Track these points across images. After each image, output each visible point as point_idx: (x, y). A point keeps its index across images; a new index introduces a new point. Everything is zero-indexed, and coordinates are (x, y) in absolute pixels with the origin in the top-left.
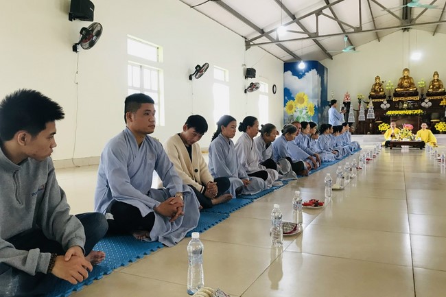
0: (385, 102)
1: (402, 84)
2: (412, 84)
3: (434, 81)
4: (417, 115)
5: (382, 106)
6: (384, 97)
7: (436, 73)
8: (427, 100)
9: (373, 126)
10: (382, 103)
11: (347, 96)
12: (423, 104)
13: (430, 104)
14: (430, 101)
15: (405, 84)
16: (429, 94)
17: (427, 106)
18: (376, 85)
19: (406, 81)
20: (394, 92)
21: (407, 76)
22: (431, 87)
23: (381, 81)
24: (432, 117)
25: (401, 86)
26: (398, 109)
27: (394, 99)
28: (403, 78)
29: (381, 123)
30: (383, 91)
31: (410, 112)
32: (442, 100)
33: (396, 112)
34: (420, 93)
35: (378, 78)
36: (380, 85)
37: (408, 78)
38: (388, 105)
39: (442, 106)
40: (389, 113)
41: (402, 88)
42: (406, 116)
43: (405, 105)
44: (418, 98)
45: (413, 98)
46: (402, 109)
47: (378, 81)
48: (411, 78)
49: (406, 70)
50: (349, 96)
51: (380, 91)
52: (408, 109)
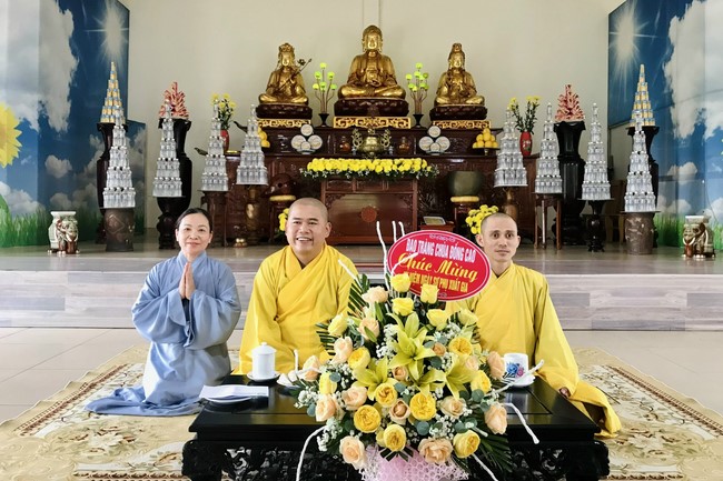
0: (307, 129)
1: (359, 76)
2: (388, 79)
3: (450, 72)
4: (409, 175)
5: (297, 142)
6: (304, 113)
7: (457, 50)
8: (434, 131)
9: (260, 214)
10: (297, 131)
11: (176, 98)
12: (425, 143)
13: (445, 143)
14: (444, 133)
15: (370, 77)
16: (438, 114)
17: (435, 148)
18: (280, 73)
19: (372, 66)
20: (336, 99)
21: (376, 51)
22: (445, 89)
23: (297, 59)
24: (457, 185)
25: (356, 80)
26: (347, 155)
27: (336, 123)
28: (364, 58)
29: (288, 204)
30: (302, 95)
31: (386, 166)
32: (480, 131)
33: (341, 165)
34: (412, 109)
35: (286, 49)
36: (294, 74)
37: (378, 57)
38: (317, 142)
39: (481, 151)
40: (317, 165)
41: (360, 86)
42: (373, 178)
43: (371, 142)
44: (408, 123)
45: (396, 122)
46: (361, 155)
47: (286, 61)
48: (387, 58)
49: (373, 29)
50: (180, 97)
51: (294, 95)
52: (381, 154)
